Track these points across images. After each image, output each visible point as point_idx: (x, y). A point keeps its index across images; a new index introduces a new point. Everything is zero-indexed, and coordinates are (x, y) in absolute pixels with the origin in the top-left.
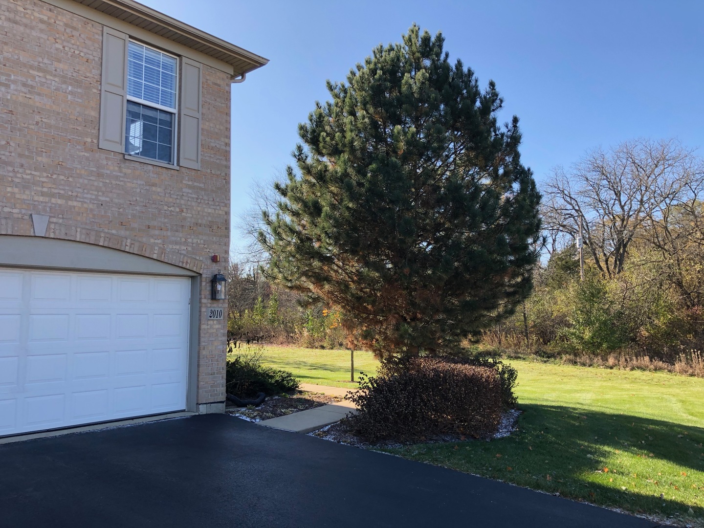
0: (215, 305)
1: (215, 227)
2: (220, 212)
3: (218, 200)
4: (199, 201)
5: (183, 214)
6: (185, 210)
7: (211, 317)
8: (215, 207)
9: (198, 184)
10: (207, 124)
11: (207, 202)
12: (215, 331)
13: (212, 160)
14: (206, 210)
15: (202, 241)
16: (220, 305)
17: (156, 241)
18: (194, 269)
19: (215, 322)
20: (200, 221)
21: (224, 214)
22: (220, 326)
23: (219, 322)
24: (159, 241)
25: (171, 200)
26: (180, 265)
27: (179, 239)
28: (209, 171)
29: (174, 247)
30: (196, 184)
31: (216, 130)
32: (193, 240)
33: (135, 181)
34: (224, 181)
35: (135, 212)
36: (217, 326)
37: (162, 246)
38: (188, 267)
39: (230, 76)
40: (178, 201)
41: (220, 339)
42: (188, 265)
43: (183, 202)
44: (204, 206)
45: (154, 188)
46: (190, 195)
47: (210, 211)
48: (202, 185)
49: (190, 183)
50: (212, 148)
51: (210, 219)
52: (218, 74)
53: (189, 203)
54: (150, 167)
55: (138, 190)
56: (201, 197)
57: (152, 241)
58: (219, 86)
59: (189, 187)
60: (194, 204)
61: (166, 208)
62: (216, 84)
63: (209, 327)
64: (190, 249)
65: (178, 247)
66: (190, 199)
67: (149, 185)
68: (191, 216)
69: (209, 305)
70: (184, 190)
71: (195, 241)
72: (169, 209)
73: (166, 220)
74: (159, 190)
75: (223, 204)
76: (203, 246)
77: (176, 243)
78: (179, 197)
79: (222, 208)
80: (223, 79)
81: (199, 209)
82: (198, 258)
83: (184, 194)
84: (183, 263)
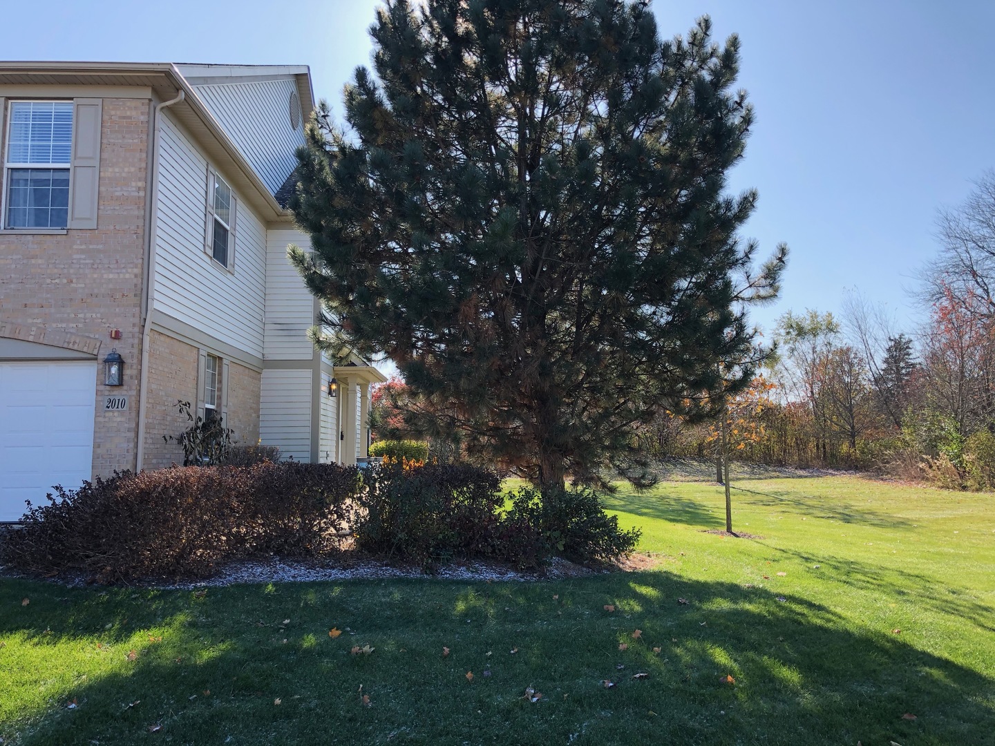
0: (115, 393)
1: (118, 296)
2: (127, 276)
3: (124, 261)
4: (95, 266)
5: (73, 285)
6: (74, 281)
7: (108, 407)
8: (119, 271)
9: (95, 247)
10: (110, 170)
11: (106, 266)
12: (115, 424)
13: (116, 213)
14: (105, 276)
15: (99, 315)
16: (124, 393)
17: (35, 321)
18: (85, 350)
19: (116, 414)
20: (96, 291)
21: (133, 277)
22: (123, 419)
23: (122, 414)
24: (39, 321)
25: (56, 271)
26: (65, 346)
27: (66, 315)
28: (112, 227)
29: (59, 326)
30: (91, 247)
31: (124, 175)
32: (85, 315)
33: (10, 257)
34: (135, 236)
35: (8, 291)
36: (119, 419)
37: (42, 326)
38: (76, 347)
39: (147, 101)
40: (65, 271)
41: (123, 435)
42: (76, 345)
43: (72, 271)
44: (103, 271)
45: (33, 261)
46: (82, 261)
47: (111, 276)
48: (100, 247)
49: (83, 247)
50: (118, 198)
51: (111, 286)
52: (128, 104)
53: (81, 271)
54: (30, 238)
55: (14, 266)
56: (98, 261)
57: (30, 321)
58: (130, 118)
59: (82, 251)
60: (87, 271)
61: (49, 281)
62: (124, 118)
63: (107, 419)
64: (80, 325)
65: (64, 325)
66: (82, 266)
67: (27, 258)
68: (83, 286)
69: (107, 393)
70: (75, 256)
71: (88, 315)
72: (53, 281)
73: (49, 296)
74: (40, 261)
75: (132, 266)
76: (100, 320)
77: (62, 321)
78: (66, 266)
79: (130, 270)
80: (136, 108)
81: (95, 276)
82: (92, 336)
83: (74, 261)
84: (69, 343)
